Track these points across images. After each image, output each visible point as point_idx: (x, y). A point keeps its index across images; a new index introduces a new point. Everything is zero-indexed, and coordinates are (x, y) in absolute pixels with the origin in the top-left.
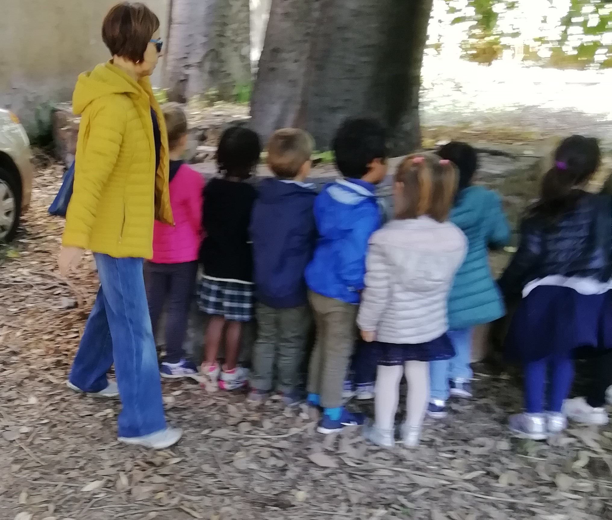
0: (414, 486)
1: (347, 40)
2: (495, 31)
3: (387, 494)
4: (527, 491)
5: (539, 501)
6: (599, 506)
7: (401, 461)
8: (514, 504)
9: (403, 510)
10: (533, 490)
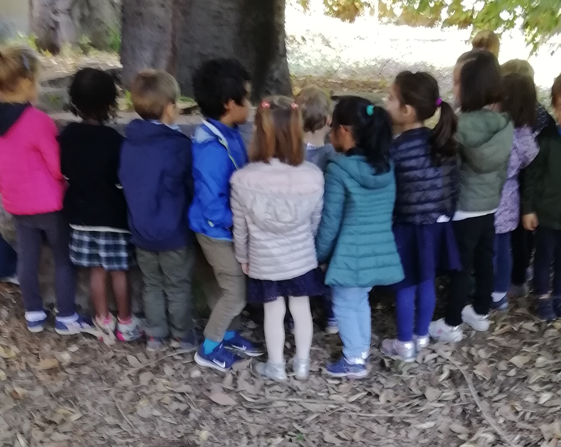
0: (307, 413)
3: (283, 423)
4: (401, 405)
5: (412, 413)
6: (459, 410)
7: (295, 391)
8: (392, 418)
9: (298, 436)
10: (407, 404)
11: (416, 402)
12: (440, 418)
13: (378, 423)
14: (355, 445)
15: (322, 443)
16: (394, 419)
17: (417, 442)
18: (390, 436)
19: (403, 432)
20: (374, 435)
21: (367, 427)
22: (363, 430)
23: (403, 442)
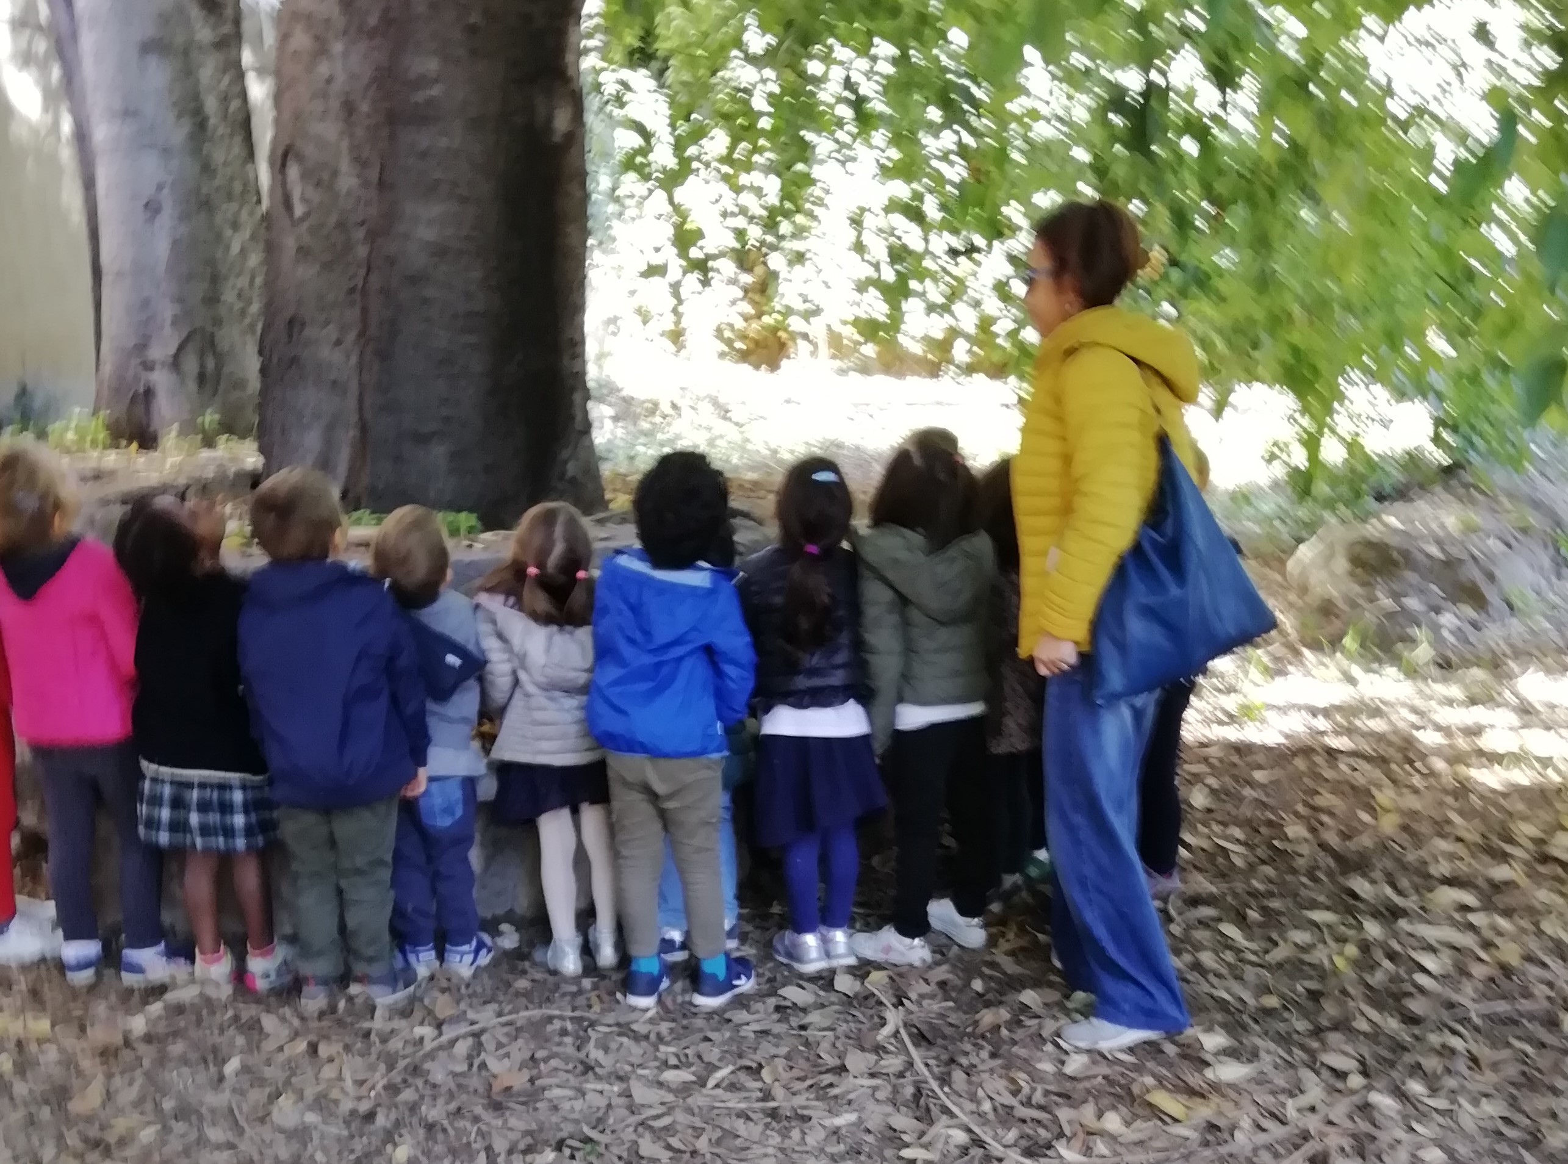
1: (425, 301)
2: (777, 304)
4: (798, 1086)
5: (817, 1099)
6: (909, 1091)
7: (592, 1068)
8: (775, 1109)
9: (588, 1147)
10: (809, 1082)
11: (828, 1078)
12: (871, 1105)
13: (749, 1118)
14: (698, 1160)
15: (634, 1160)
16: (781, 1111)
17: (822, 1150)
18: (771, 1142)
19: (796, 1134)
20: (738, 1142)
21: (726, 1126)
22: (719, 1133)
23: (794, 1151)
